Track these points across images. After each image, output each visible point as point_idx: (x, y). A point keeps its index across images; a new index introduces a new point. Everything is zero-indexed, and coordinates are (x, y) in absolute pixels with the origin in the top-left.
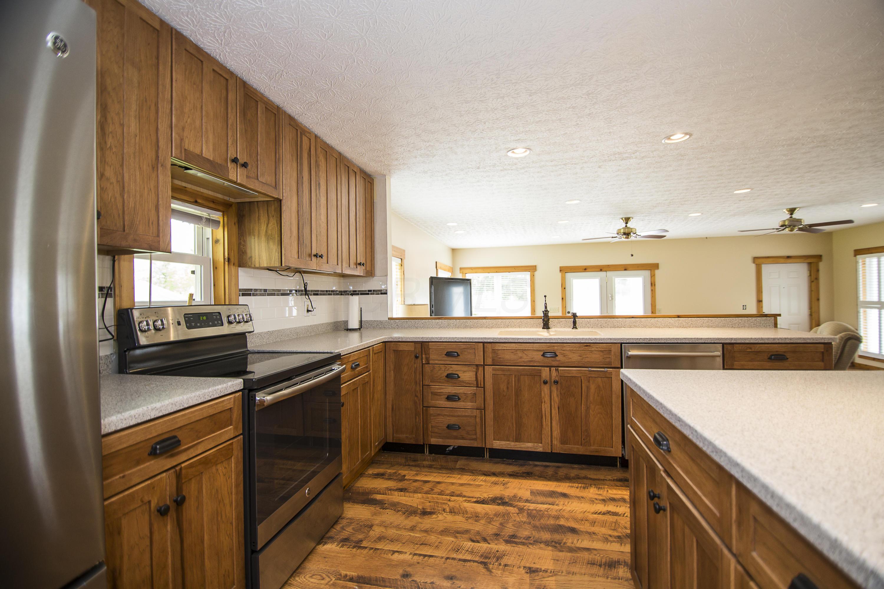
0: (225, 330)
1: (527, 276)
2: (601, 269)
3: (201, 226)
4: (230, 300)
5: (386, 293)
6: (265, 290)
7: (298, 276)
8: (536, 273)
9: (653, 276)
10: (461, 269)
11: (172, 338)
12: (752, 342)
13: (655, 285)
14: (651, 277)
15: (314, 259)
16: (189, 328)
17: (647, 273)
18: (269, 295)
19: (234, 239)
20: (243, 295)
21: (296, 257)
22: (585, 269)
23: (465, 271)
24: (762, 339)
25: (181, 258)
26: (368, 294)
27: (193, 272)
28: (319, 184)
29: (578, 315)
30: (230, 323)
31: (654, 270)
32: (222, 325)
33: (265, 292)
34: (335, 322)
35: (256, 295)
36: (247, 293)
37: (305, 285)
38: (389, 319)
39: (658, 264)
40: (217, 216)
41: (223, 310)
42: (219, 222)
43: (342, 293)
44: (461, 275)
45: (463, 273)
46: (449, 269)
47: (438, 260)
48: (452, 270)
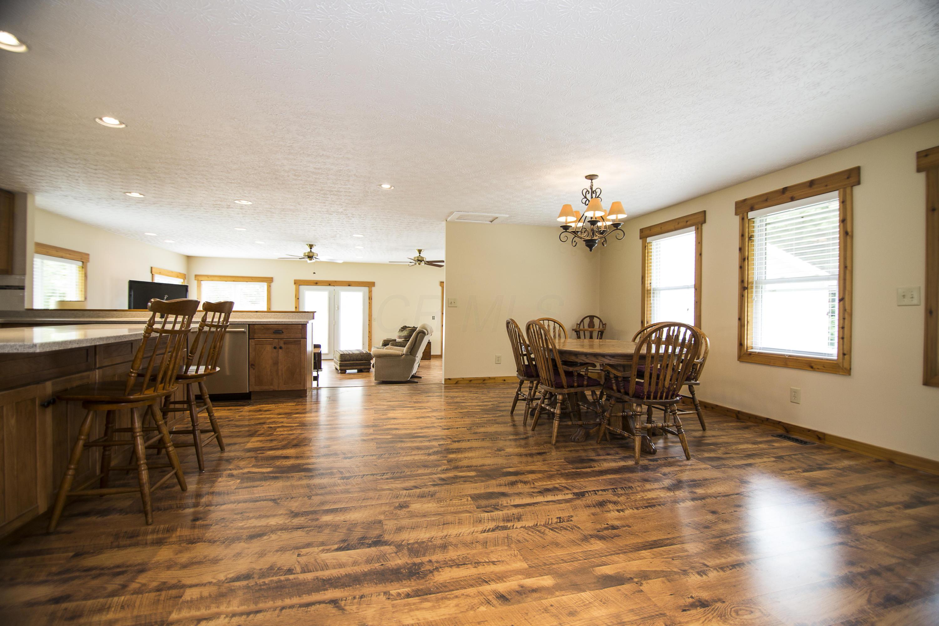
1: (265, 285)
2: (330, 284)
5: (24, 289)
8: (273, 285)
9: (370, 292)
10: (196, 276)
12: (264, 323)
13: (371, 299)
14: (369, 292)
17: (366, 289)
22: (316, 283)
23: (200, 278)
24: (270, 322)
31: (372, 287)
38: (26, 310)
39: (374, 283)
44: (196, 281)
45: (198, 280)
46: (179, 275)
47: (157, 265)
48: (184, 277)
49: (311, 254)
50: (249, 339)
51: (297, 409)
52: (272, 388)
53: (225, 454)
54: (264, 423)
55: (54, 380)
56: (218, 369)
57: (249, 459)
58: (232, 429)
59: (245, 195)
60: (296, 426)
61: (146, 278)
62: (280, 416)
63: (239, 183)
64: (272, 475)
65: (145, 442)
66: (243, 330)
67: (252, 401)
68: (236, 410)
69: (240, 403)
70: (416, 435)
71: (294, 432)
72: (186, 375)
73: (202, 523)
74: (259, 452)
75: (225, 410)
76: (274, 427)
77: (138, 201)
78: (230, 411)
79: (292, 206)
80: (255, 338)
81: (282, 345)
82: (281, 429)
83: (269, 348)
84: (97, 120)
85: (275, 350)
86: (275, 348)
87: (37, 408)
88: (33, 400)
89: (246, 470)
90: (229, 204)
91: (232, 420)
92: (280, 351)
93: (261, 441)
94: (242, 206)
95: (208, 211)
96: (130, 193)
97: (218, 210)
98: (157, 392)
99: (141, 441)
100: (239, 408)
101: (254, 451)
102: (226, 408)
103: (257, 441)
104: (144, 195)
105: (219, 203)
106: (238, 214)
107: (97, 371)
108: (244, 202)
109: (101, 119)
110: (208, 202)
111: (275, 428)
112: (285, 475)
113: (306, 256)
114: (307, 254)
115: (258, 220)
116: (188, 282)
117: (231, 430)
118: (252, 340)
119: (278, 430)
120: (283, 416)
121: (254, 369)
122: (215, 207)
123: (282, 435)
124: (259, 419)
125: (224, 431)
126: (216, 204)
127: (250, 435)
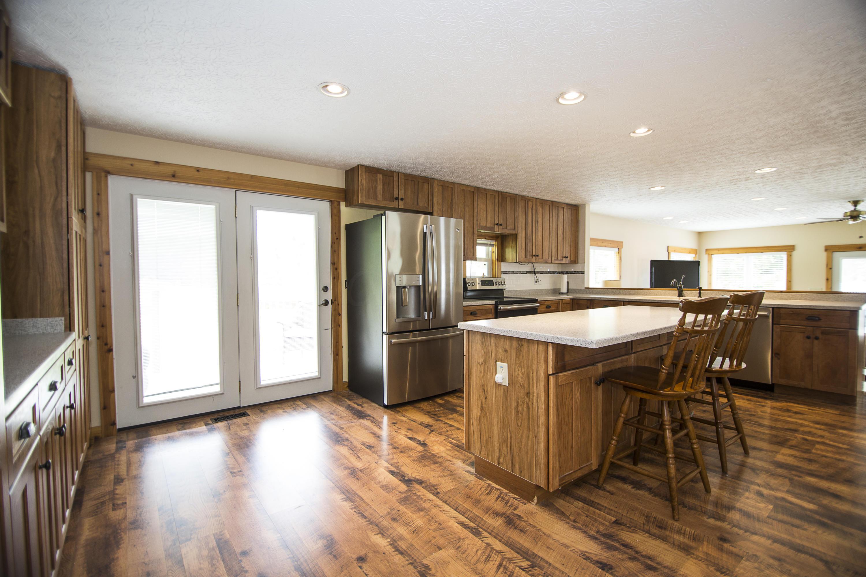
0: (494, 287)
1: (784, 255)
3: (488, 247)
4: (498, 276)
5: (584, 273)
6: (513, 272)
7: (530, 265)
8: (795, 254)
10: (707, 250)
11: (478, 288)
12: (793, 307)
15: (534, 257)
16: (482, 285)
18: (515, 274)
19: (500, 251)
20: (503, 274)
21: (524, 257)
22: (860, 248)
23: (711, 252)
24: (801, 306)
25: (481, 260)
26: (574, 274)
27: (485, 265)
28: (538, 221)
29: (703, 288)
30: (496, 285)
32: (493, 285)
33: (513, 273)
34: (554, 289)
35: (509, 274)
36: (505, 273)
37: (534, 270)
38: (586, 288)
40: (493, 242)
41: (495, 280)
42: (494, 244)
43: (559, 273)
44: (707, 256)
45: (709, 254)
46: (691, 251)
47: (672, 244)
48: (696, 252)
49: (855, 214)
50: (773, 324)
51: (843, 422)
52: (802, 384)
53: (750, 461)
54: (796, 431)
55: (603, 363)
56: (744, 365)
57: (781, 478)
58: (755, 427)
59: (770, 161)
60: (845, 449)
61: (664, 257)
62: (817, 426)
63: (764, 151)
64: (817, 517)
65: (673, 436)
66: (766, 313)
67: (776, 395)
68: (756, 402)
69: (761, 394)
71: (844, 458)
72: (710, 369)
73: (731, 548)
74: (793, 472)
75: (743, 399)
76: (812, 441)
77: (660, 193)
78: (749, 402)
79: (835, 159)
80: (781, 323)
81: (818, 334)
82: (823, 447)
83: (799, 337)
84: (632, 134)
85: (808, 341)
86: (808, 337)
87: (593, 384)
88: (590, 379)
89: (779, 494)
90: (748, 176)
91: (754, 415)
92: (816, 342)
93: (795, 457)
94: (764, 175)
95: (723, 188)
96: (654, 187)
97: (735, 184)
98: (685, 390)
99: (670, 435)
100: (760, 400)
101: (786, 469)
102: (745, 397)
103: (790, 455)
104: (665, 187)
105: (737, 177)
106: (758, 184)
107: (633, 355)
108: (766, 170)
109: (634, 132)
110: (725, 180)
111: (813, 443)
112: (838, 525)
113: (847, 216)
114: (848, 214)
115: (782, 185)
116: (699, 257)
117: (754, 429)
118: (778, 326)
119: (817, 446)
120: (822, 427)
121: (779, 359)
122: (732, 182)
123: (825, 456)
124: (788, 422)
125: (747, 428)
126: (733, 180)
127: (779, 443)
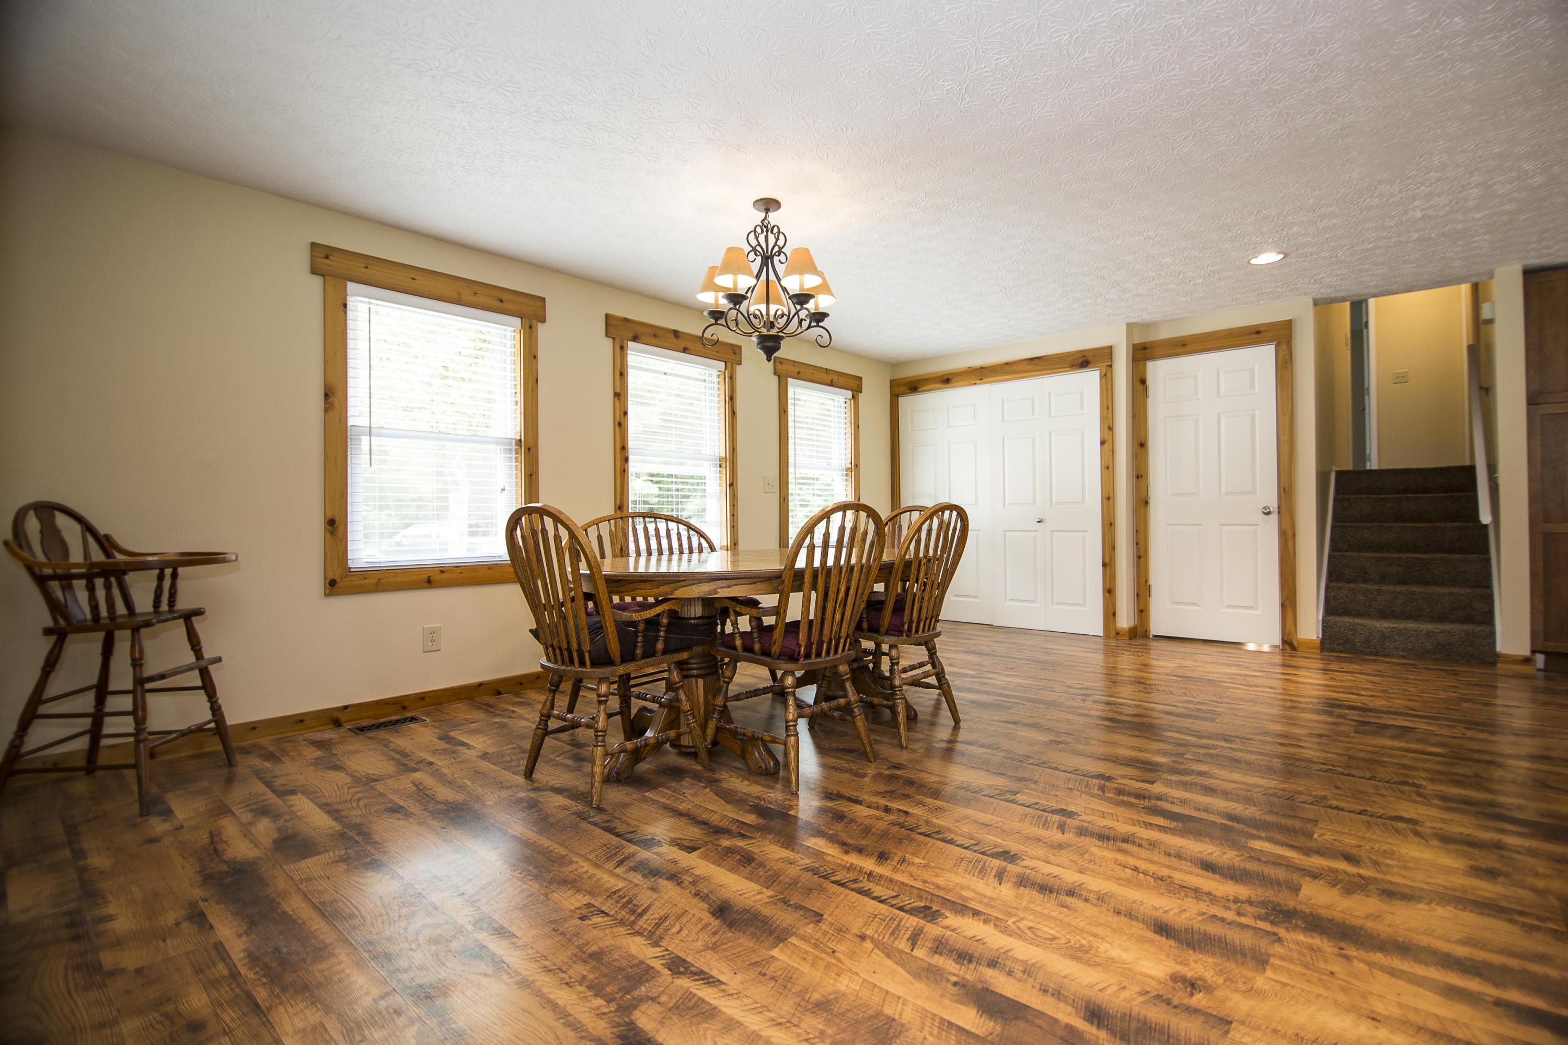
70: (1173, 824)
